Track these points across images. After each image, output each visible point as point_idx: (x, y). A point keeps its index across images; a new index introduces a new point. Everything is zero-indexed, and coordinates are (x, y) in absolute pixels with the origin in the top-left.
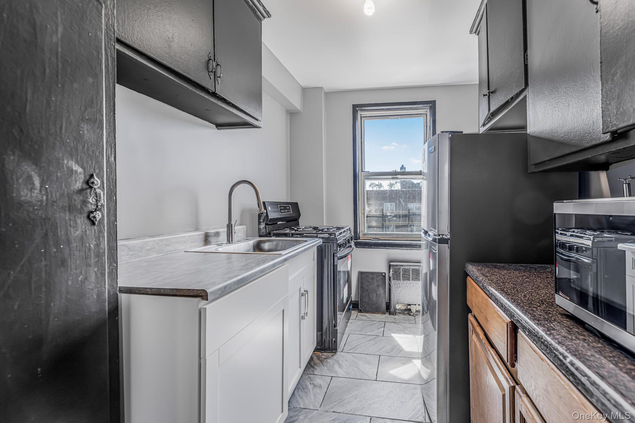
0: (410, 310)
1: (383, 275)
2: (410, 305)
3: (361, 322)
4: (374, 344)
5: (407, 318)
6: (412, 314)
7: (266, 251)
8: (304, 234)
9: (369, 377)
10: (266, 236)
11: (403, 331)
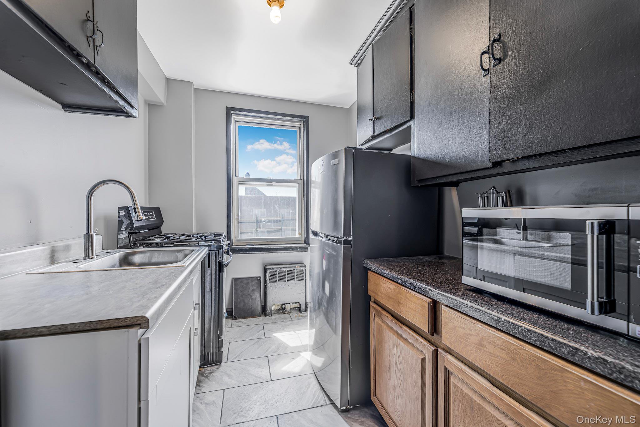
0: (284, 309)
1: (258, 279)
2: (284, 304)
3: (238, 328)
4: (259, 347)
5: (283, 317)
6: (286, 312)
7: (137, 264)
8: (175, 243)
9: (264, 380)
10: (130, 247)
11: (283, 329)
